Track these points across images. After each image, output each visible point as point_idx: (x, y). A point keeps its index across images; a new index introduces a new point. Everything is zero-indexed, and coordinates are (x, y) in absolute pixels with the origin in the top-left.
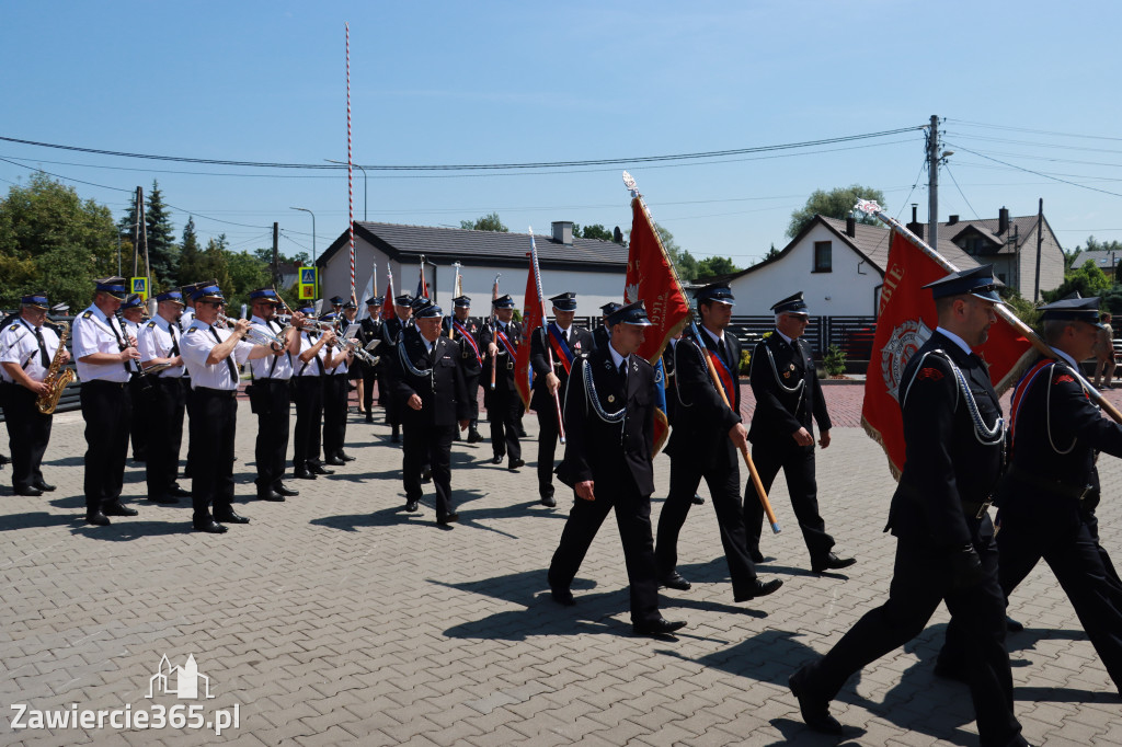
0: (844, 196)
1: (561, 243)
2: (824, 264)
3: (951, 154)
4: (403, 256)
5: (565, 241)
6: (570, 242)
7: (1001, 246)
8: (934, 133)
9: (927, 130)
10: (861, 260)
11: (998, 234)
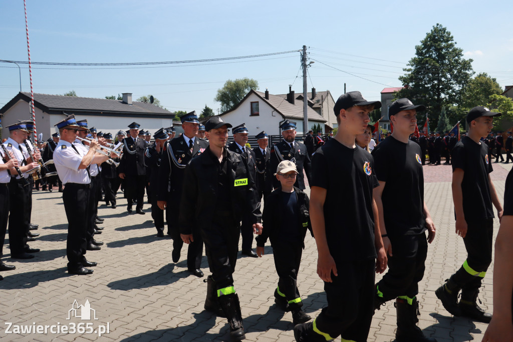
0: (241, 82)
1: (127, 103)
2: (256, 112)
3: (313, 62)
4: (51, 110)
5: (129, 103)
6: (131, 103)
7: (313, 104)
8: (305, 53)
9: (302, 52)
10: (273, 110)
11: (312, 99)
